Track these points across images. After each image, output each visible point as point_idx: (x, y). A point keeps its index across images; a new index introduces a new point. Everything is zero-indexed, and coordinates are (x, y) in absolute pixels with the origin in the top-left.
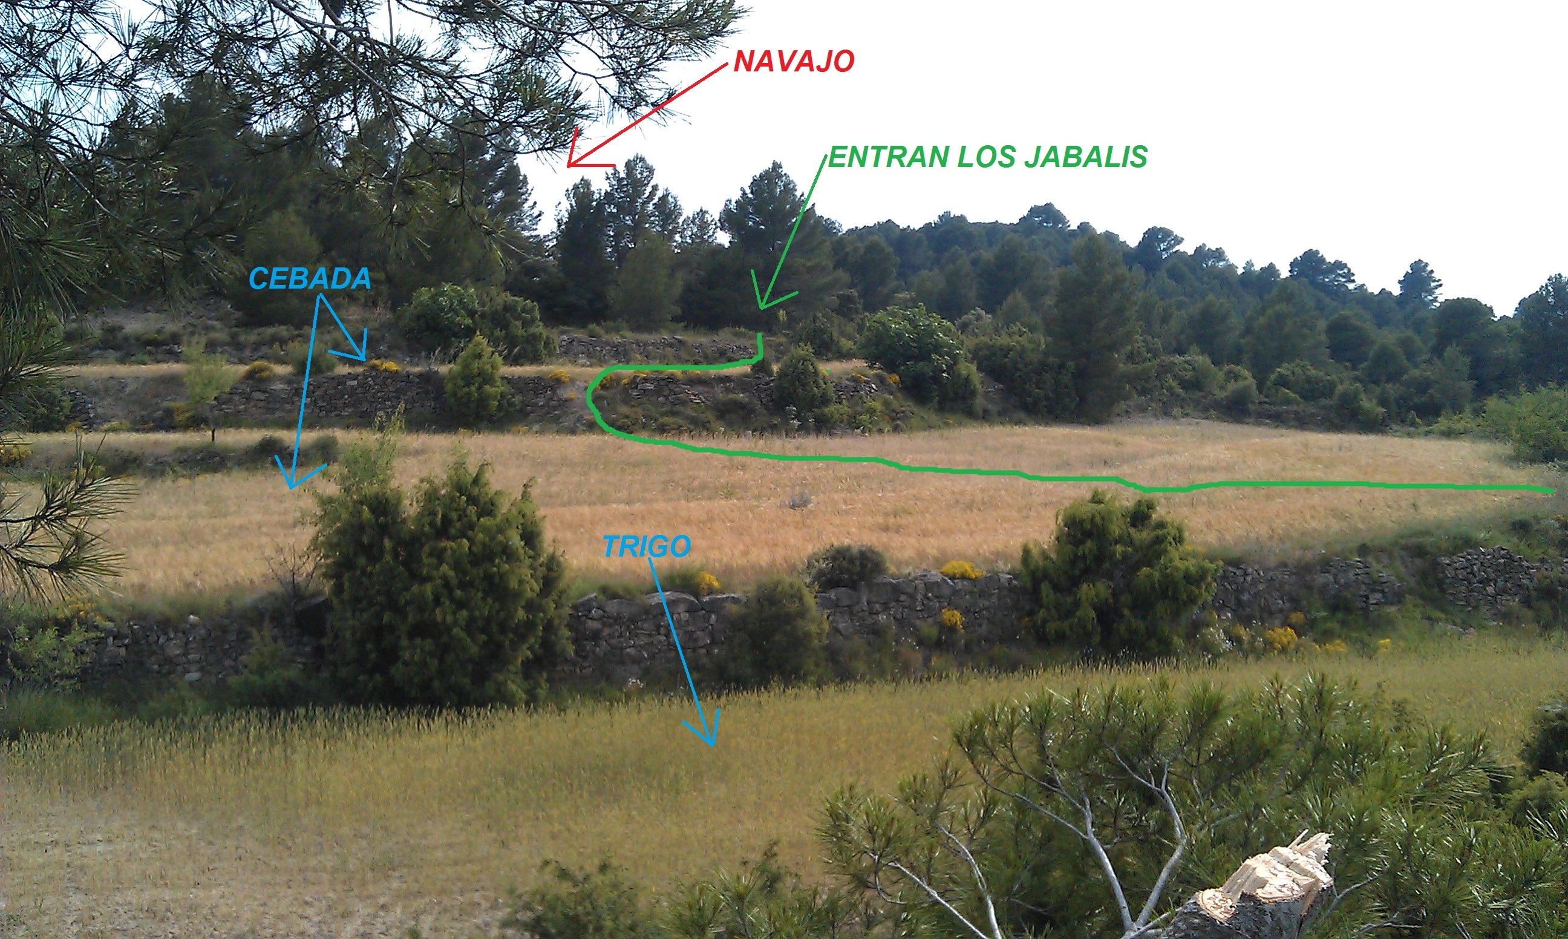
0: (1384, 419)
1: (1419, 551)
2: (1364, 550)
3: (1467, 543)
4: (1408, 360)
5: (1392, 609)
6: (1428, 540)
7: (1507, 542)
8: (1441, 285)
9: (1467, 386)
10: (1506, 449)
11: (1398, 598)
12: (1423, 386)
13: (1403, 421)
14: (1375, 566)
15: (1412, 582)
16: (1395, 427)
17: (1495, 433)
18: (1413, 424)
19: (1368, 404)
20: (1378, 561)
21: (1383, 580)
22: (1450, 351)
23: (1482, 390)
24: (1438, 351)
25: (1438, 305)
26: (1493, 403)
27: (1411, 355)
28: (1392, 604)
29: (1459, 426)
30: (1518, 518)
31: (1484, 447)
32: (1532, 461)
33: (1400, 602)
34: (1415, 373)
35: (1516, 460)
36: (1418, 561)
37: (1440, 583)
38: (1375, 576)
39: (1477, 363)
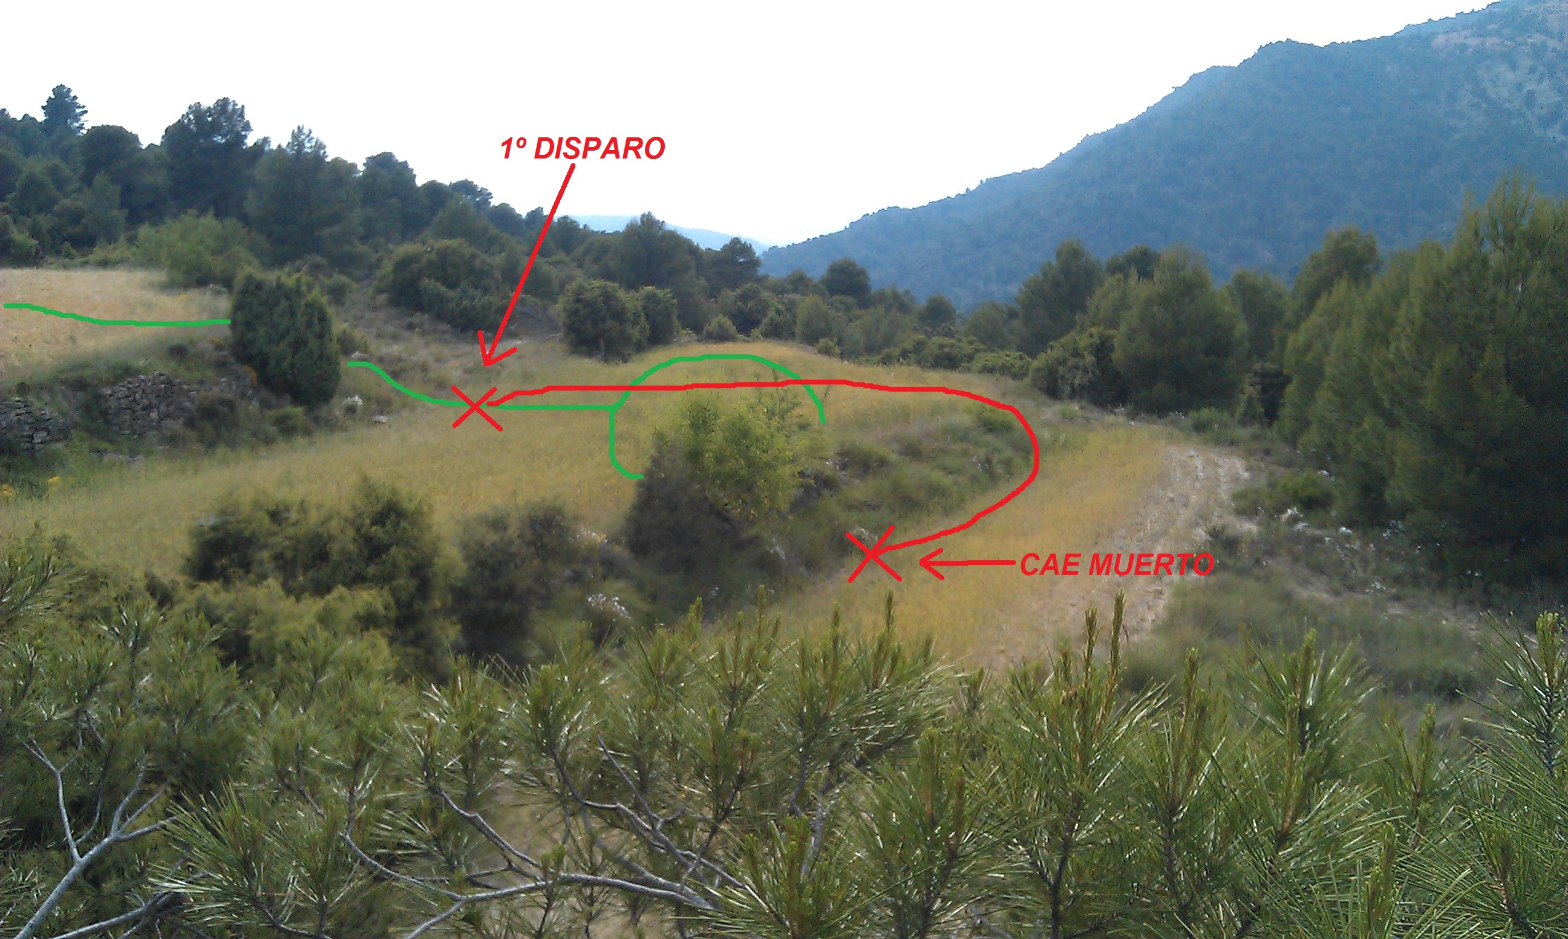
0: (37, 253)
1: (80, 385)
2: (23, 388)
3: (128, 371)
4: (59, 188)
5: (59, 446)
6: (87, 373)
7: (166, 368)
8: (86, 112)
9: (119, 215)
10: (160, 276)
11: (64, 434)
12: (76, 217)
13: (58, 253)
14: (37, 404)
15: (77, 418)
16: (51, 260)
17: (149, 261)
18: (68, 255)
19: (19, 236)
20: (38, 398)
21: (48, 417)
22: (100, 179)
23: (135, 218)
24: (87, 180)
25: (84, 132)
26: (144, 231)
27: (60, 183)
28: (58, 440)
29: (115, 255)
30: (176, 342)
31: (140, 275)
32: (186, 286)
33: (66, 438)
34: (66, 202)
35: (169, 287)
36: (80, 395)
37: (104, 414)
38: (38, 414)
39: (128, 190)
